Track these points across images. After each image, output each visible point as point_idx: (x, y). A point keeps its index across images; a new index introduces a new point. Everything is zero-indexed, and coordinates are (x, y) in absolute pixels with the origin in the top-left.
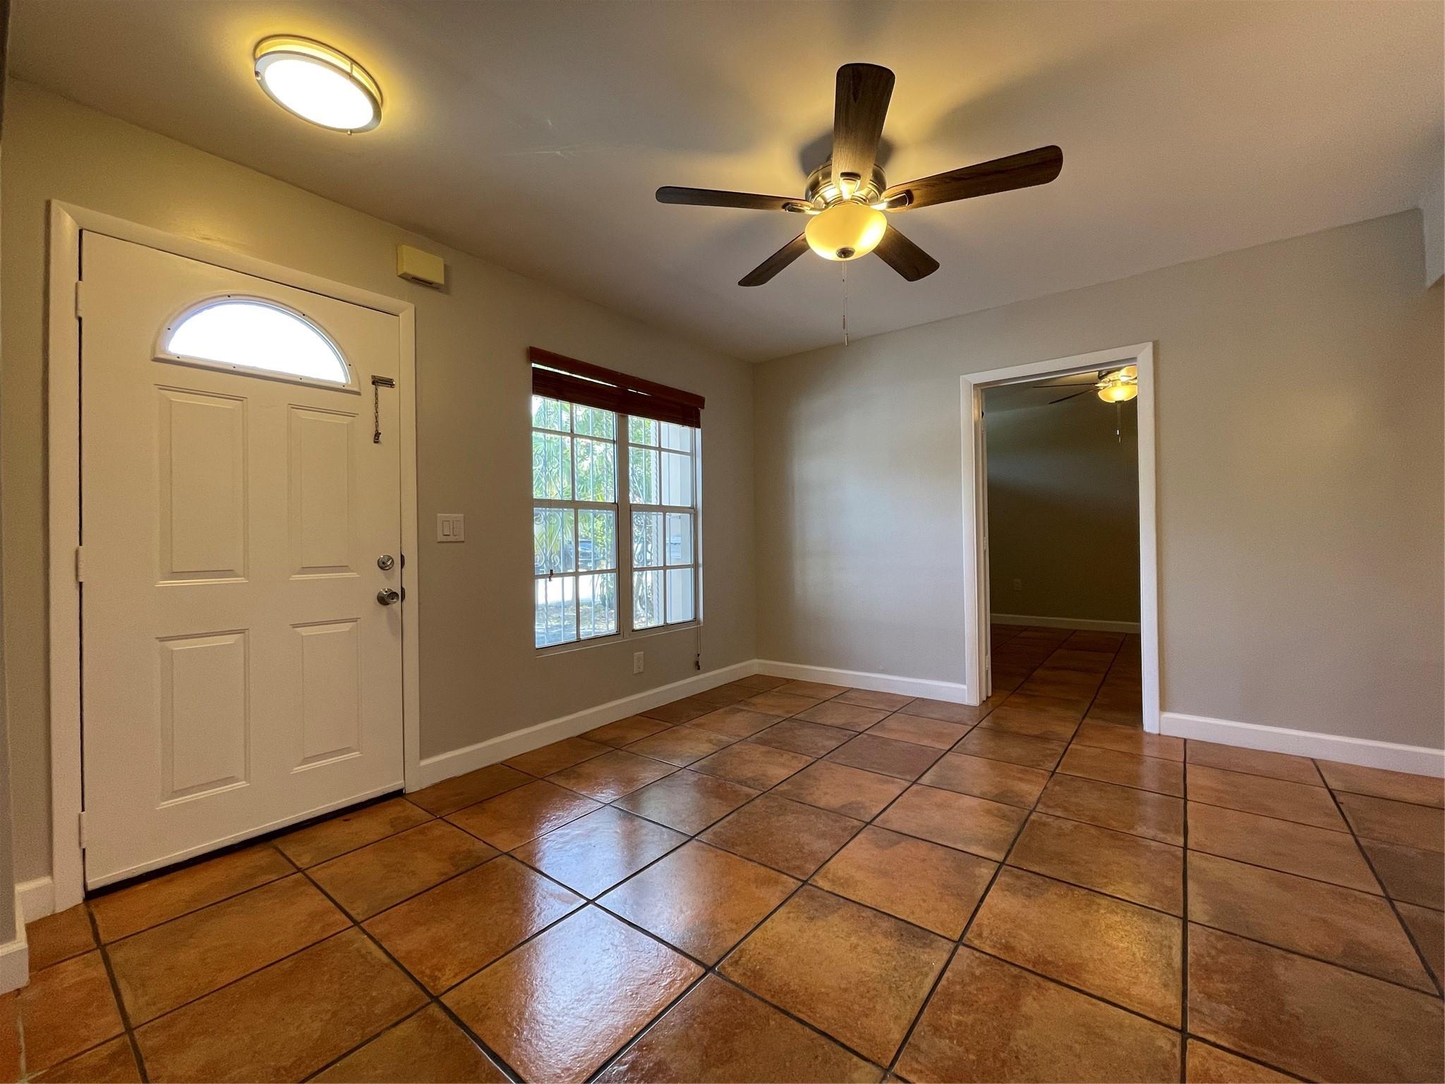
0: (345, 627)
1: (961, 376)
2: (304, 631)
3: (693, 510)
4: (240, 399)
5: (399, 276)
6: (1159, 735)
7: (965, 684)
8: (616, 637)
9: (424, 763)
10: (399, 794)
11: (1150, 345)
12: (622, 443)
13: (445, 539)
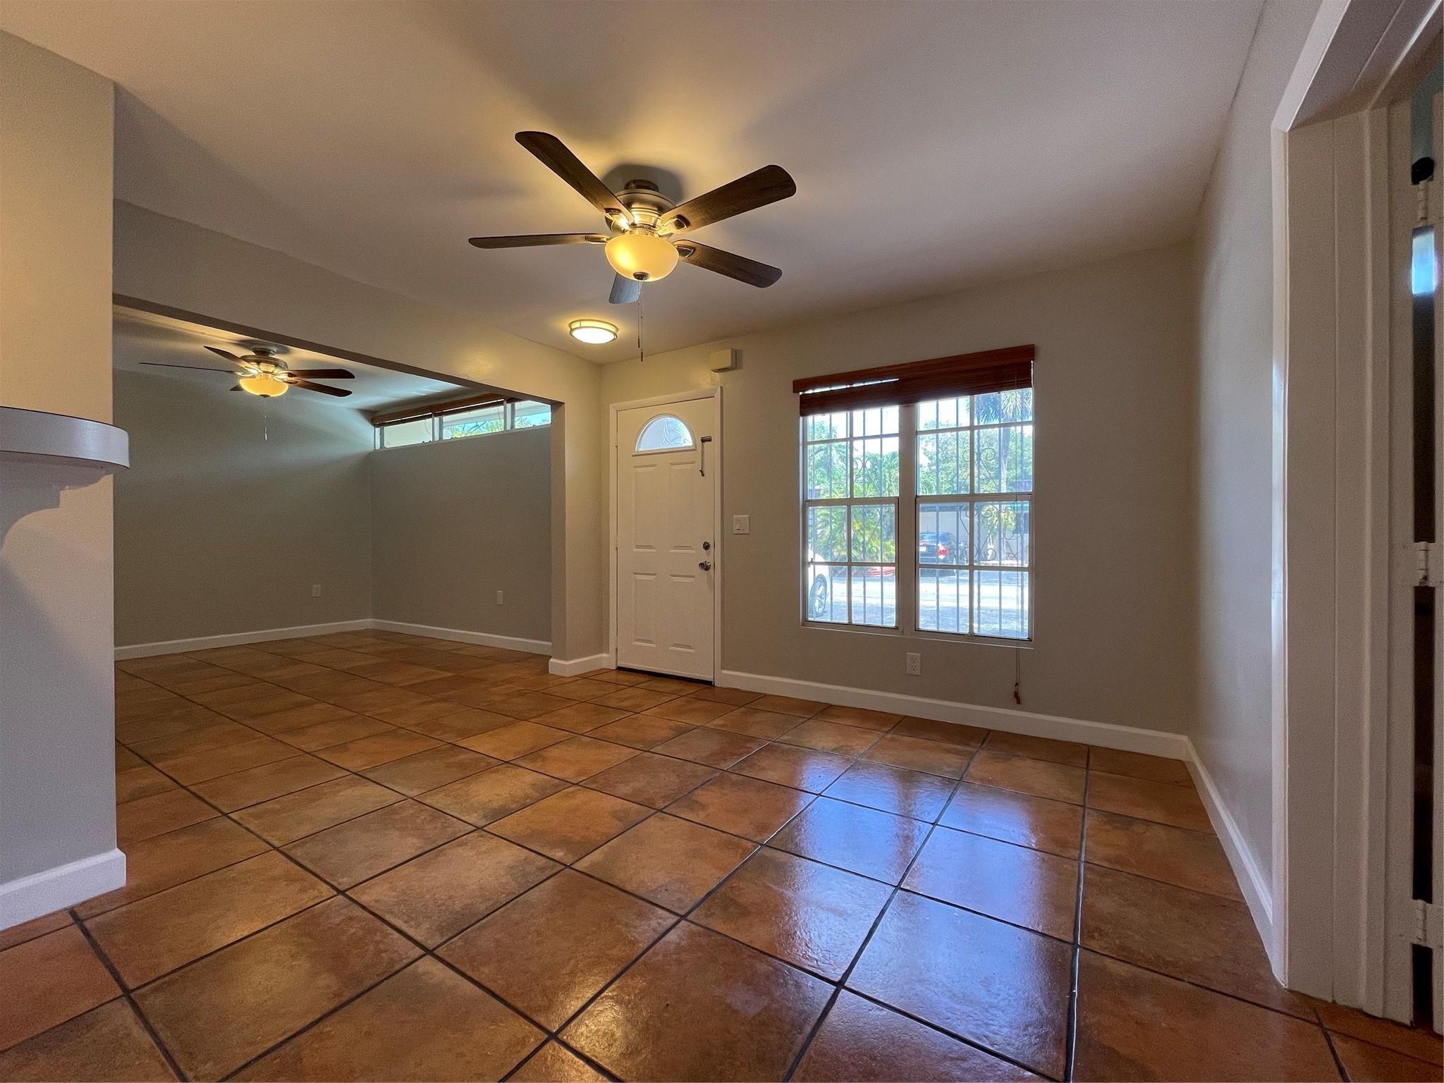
0: (689, 580)
2: (676, 579)
4: (654, 466)
5: (714, 372)
8: (895, 631)
9: (723, 672)
10: (710, 683)
13: (738, 532)
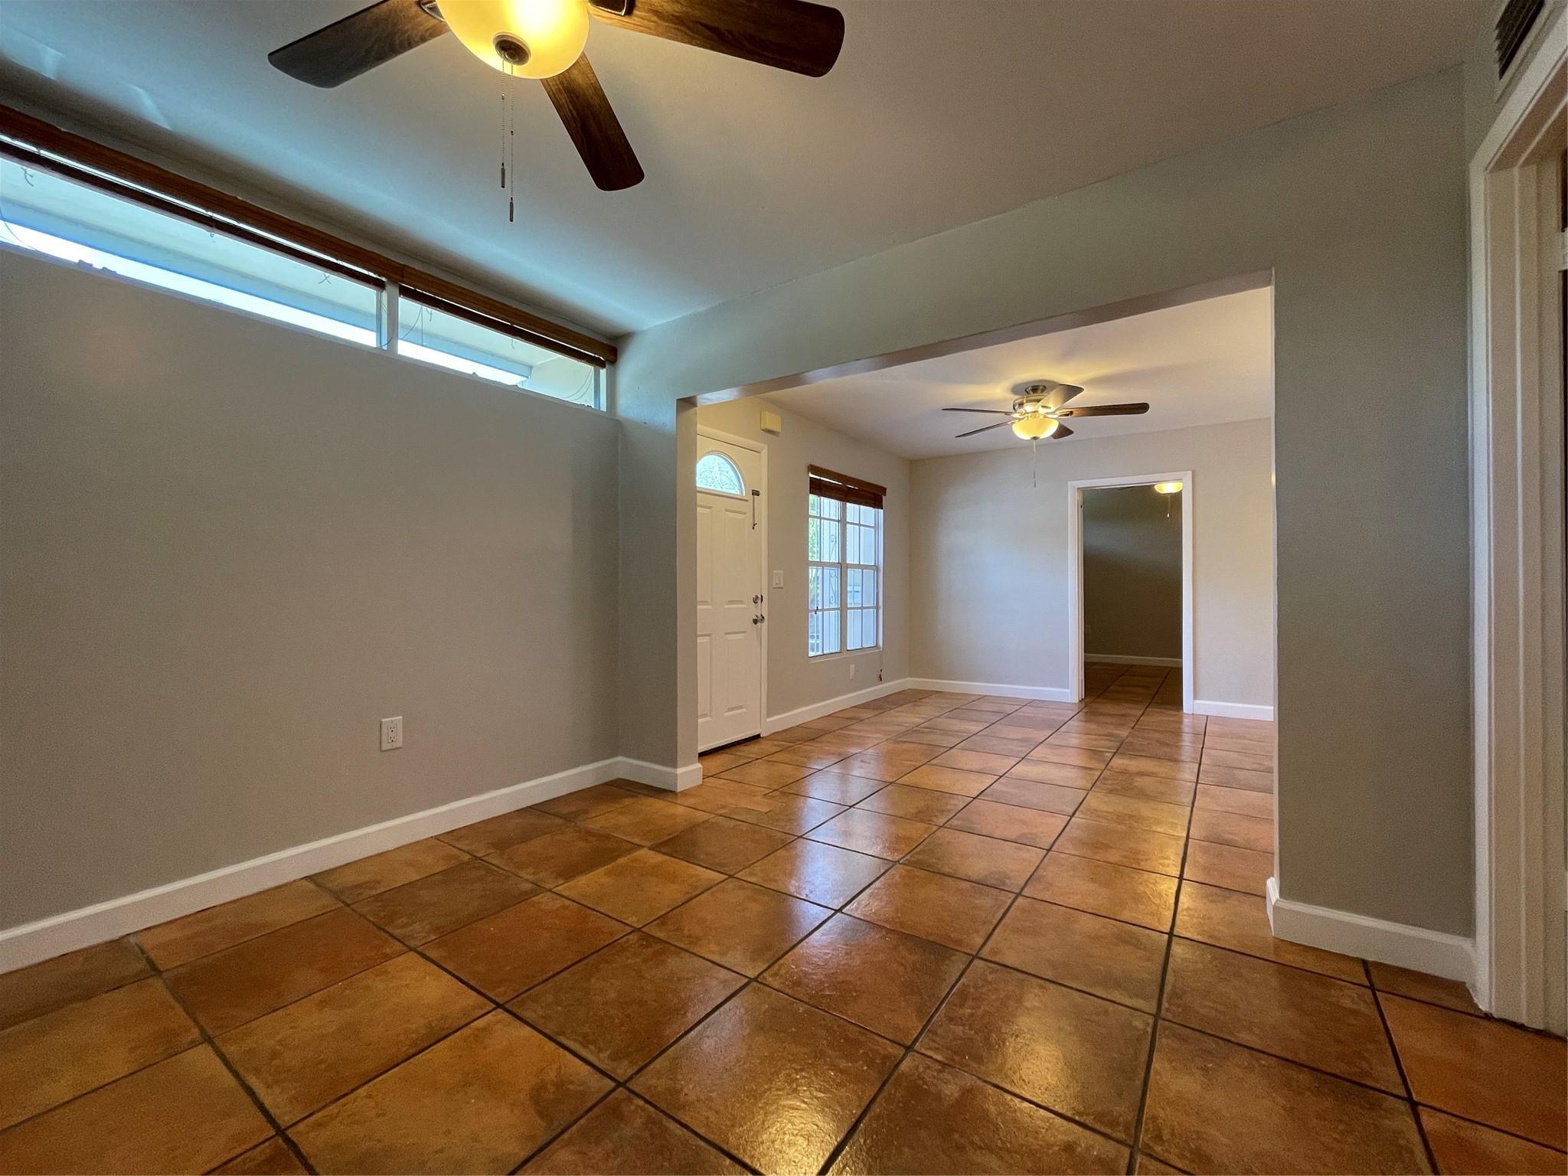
0: (741, 636)
1: (1069, 482)
2: (729, 637)
3: (876, 568)
4: (710, 508)
5: (763, 430)
6: (1193, 714)
7: (1068, 688)
8: (839, 654)
9: (768, 720)
10: (758, 736)
11: (1190, 473)
12: (843, 522)
13: (777, 586)
